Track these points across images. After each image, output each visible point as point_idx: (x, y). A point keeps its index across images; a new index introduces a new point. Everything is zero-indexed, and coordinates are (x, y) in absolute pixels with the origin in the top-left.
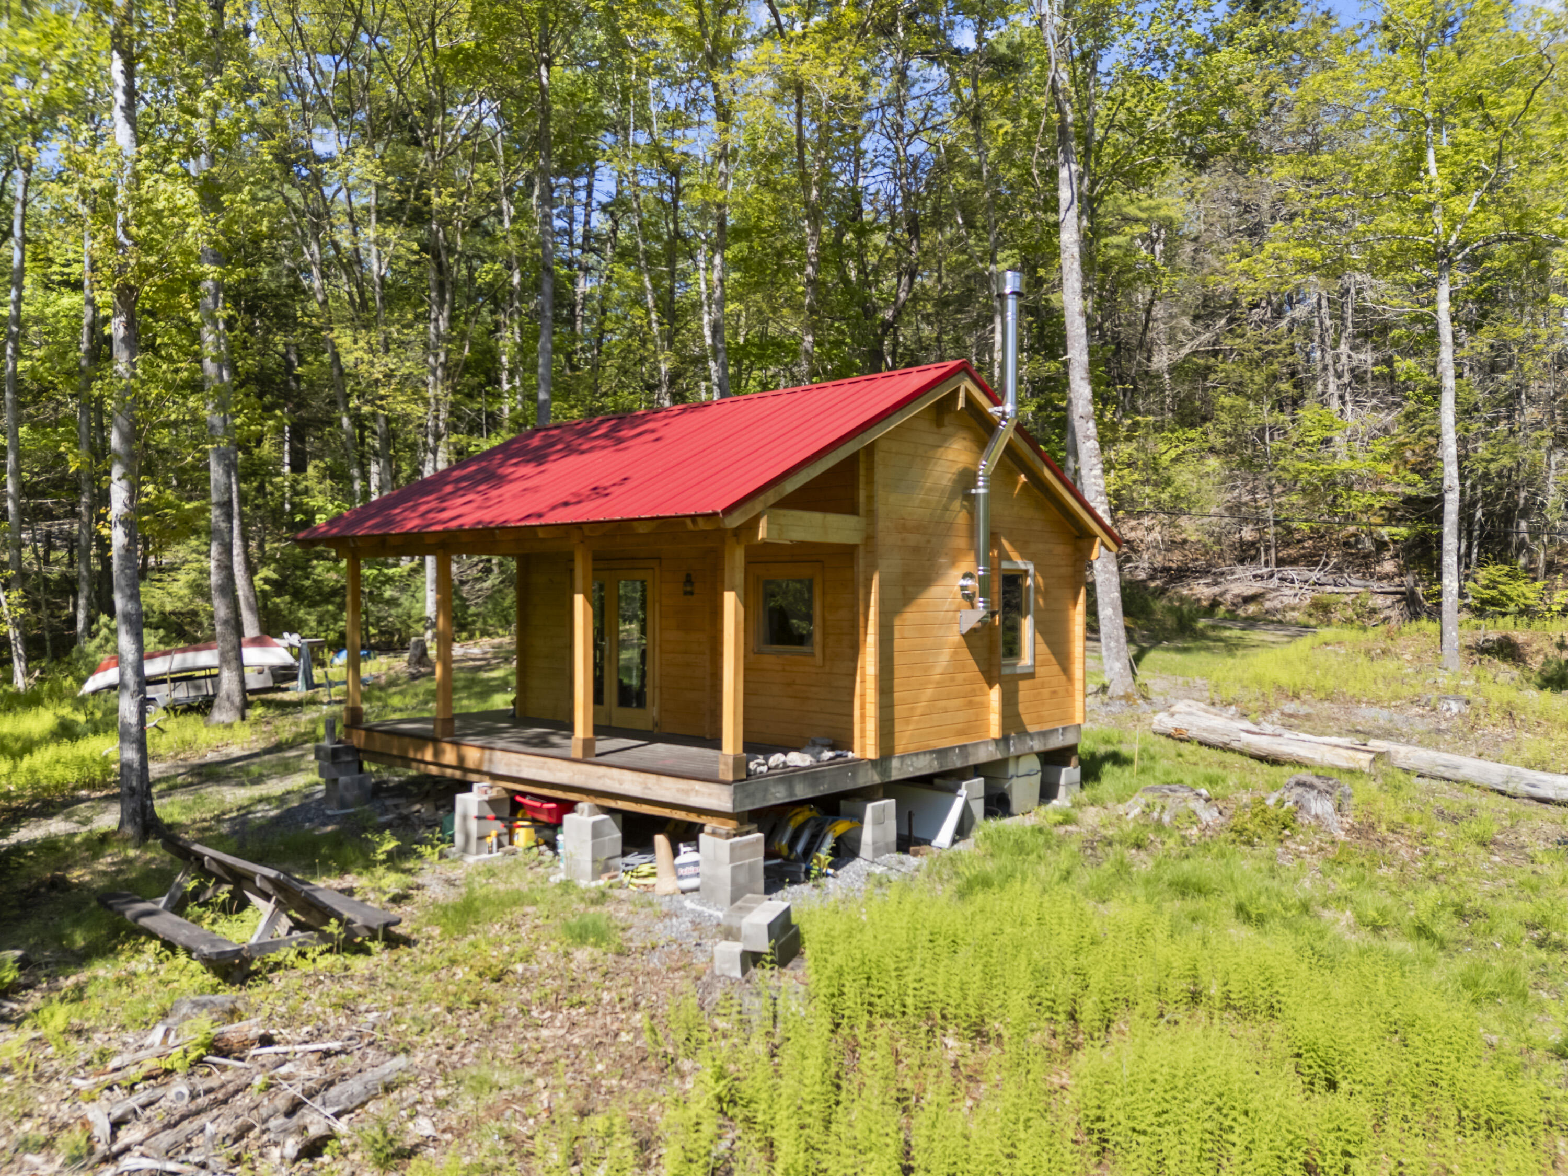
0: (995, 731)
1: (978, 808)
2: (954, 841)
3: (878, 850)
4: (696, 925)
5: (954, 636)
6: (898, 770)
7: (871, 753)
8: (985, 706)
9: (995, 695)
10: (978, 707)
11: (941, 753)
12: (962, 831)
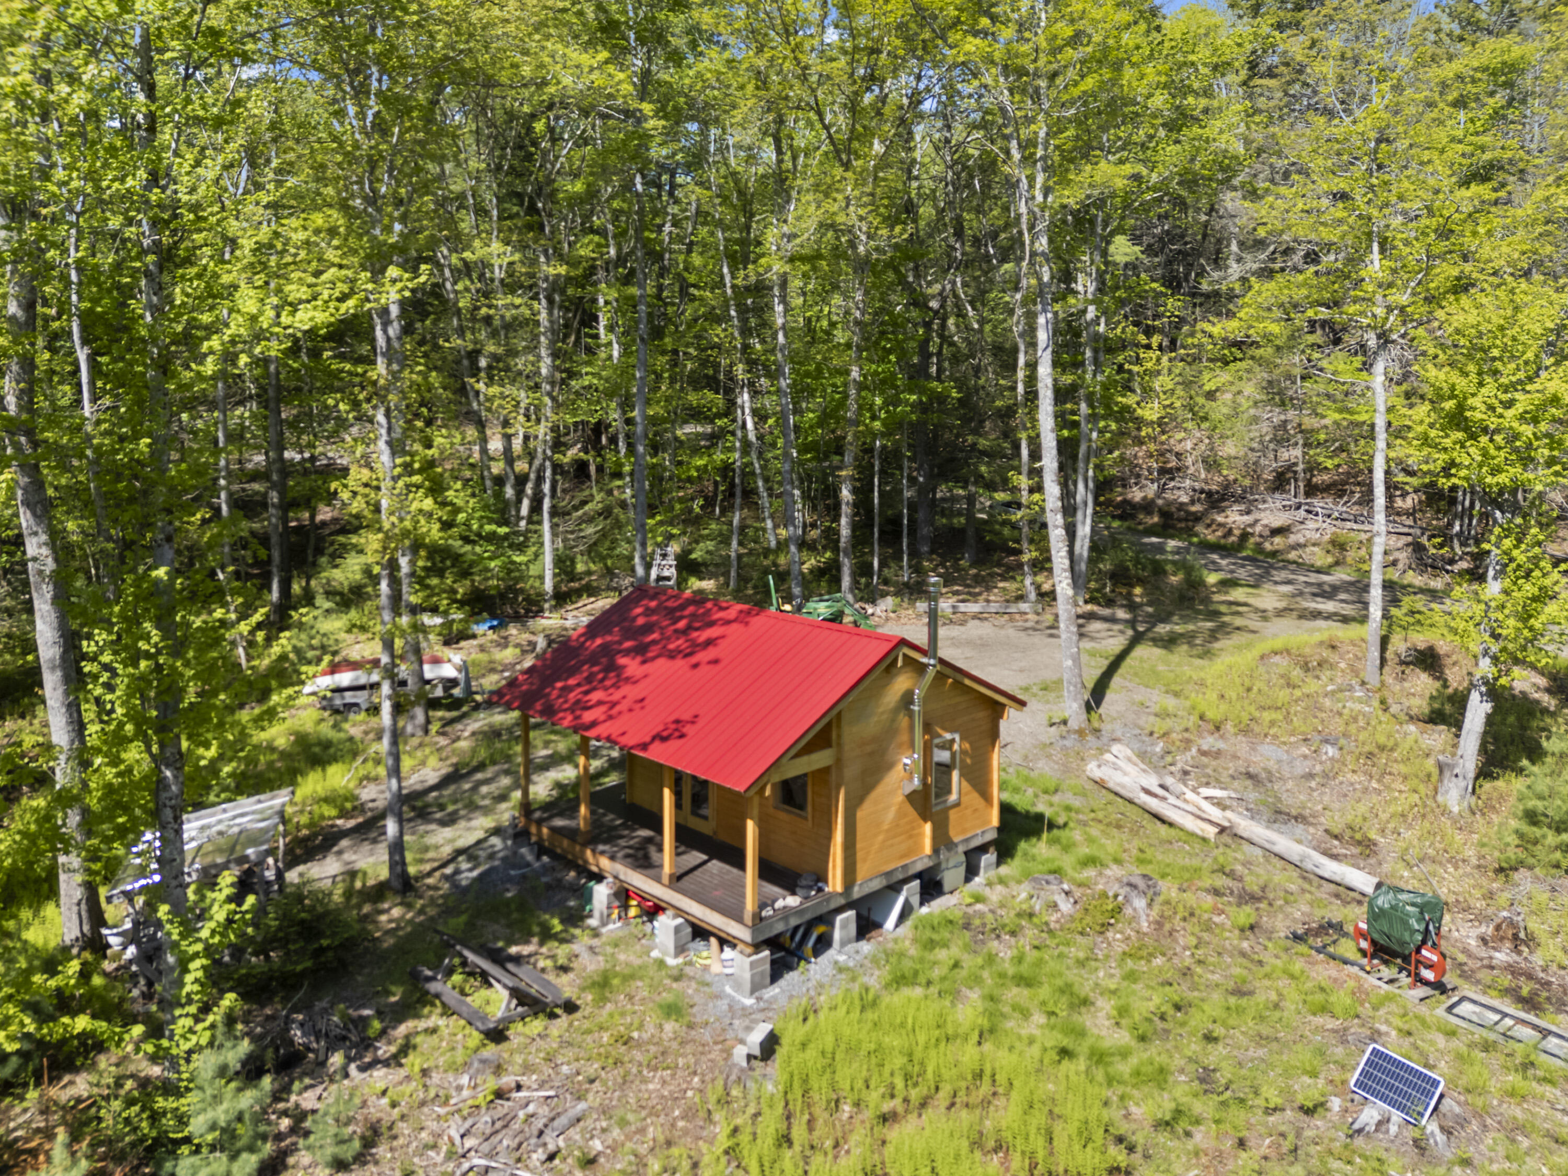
0: (928, 849)
1: (915, 900)
2: (897, 926)
3: (843, 944)
4: (730, 1007)
5: (899, 798)
6: (857, 893)
7: (839, 888)
8: (922, 835)
9: (928, 828)
10: (917, 837)
11: (888, 874)
12: (903, 917)
